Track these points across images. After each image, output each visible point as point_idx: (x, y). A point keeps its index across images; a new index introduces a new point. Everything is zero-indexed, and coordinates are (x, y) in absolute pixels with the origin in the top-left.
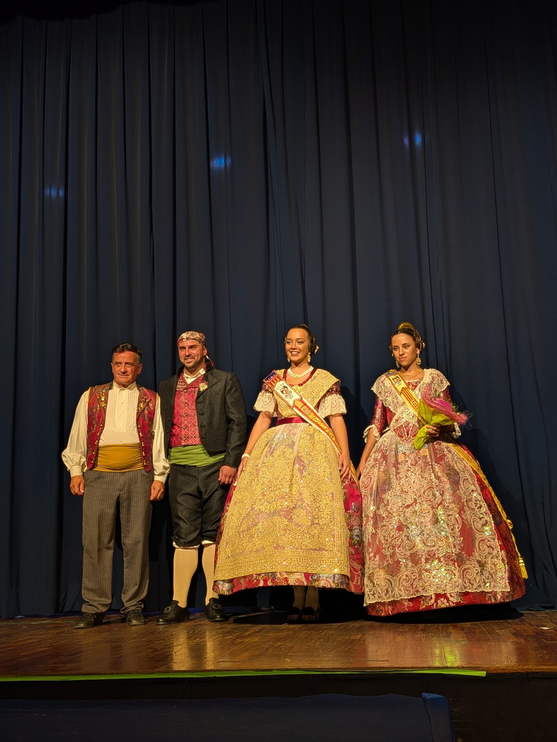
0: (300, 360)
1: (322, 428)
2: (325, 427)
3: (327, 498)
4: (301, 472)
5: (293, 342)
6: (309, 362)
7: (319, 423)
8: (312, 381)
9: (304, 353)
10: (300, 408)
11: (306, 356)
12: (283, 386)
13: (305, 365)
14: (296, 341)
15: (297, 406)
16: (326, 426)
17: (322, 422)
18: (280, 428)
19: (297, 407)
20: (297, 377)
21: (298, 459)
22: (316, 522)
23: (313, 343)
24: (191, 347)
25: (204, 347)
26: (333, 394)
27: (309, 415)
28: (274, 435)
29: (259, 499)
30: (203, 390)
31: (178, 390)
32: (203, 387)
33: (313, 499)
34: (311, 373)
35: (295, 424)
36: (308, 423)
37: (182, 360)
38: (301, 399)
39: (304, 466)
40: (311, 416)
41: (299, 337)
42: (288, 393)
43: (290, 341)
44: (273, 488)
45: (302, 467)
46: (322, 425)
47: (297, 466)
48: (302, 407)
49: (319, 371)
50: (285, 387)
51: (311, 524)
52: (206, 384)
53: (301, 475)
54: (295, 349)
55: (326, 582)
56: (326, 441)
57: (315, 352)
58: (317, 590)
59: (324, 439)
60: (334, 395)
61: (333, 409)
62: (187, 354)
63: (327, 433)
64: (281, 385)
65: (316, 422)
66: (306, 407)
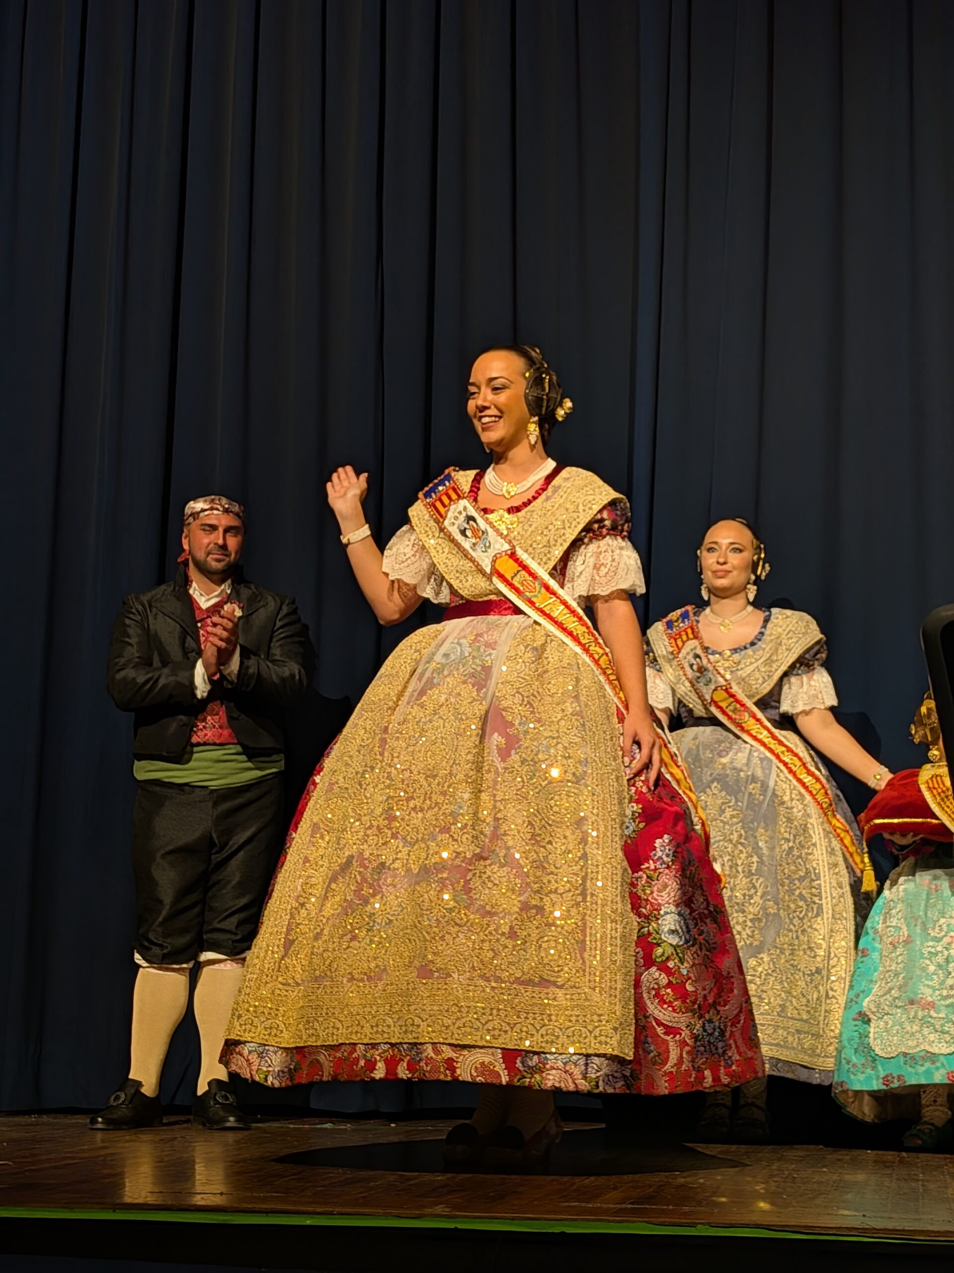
5: (480, 389)
6: (533, 442)
7: (561, 618)
8: (548, 499)
12: (465, 514)
14: (487, 386)
18: (452, 627)
19: (501, 576)
20: (507, 490)
21: (496, 717)
28: (433, 645)
34: (547, 479)
36: (528, 617)
38: (514, 552)
41: (494, 375)
43: (474, 389)
50: (471, 518)
55: (563, 1075)
57: (558, 417)
60: (606, 539)
61: (602, 580)
65: (553, 614)
66: (527, 575)
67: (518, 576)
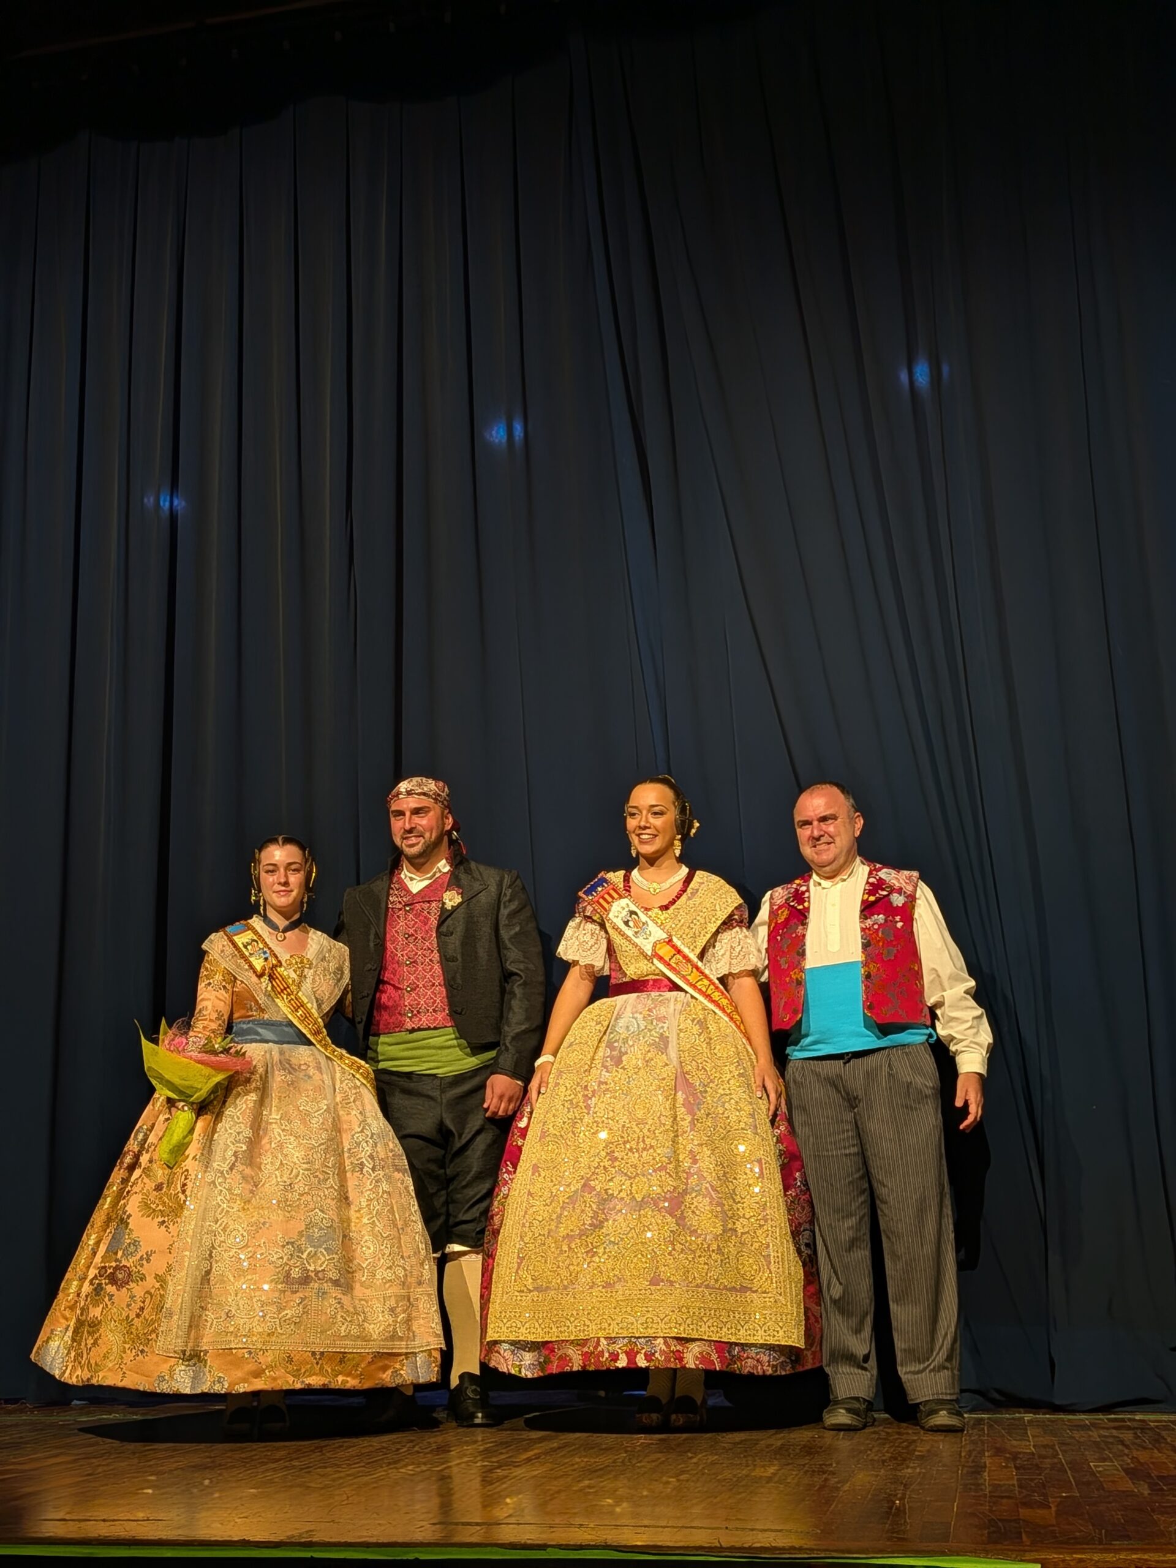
0: (657, 851)
1: (716, 1003)
2: (724, 1002)
5: (642, 812)
6: (677, 855)
7: (709, 992)
8: (689, 899)
9: (668, 836)
11: (670, 844)
12: (627, 909)
13: (669, 863)
14: (648, 811)
15: (661, 955)
17: (717, 988)
19: (661, 959)
20: (655, 891)
22: (729, 1227)
23: (685, 815)
24: (416, 811)
25: (447, 811)
27: (689, 974)
29: (604, 1166)
30: (452, 906)
31: (390, 906)
32: (452, 899)
34: (685, 881)
35: (657, 994)
36: (687, 992)
37: (397, 841)
38: (670, 941)
40: (693, 976)
41: (654, 803)
42: (641, 927)
43: (635, 811)
46: (716, 996)
47: (680, 1095)
48: (672, 957)
49: (700, 875)
50: (632, 913)
51: (723, 1232)
52: (458, 894)
53: (693, 1117)
54: (645, 828)
57: (691, 835)
60: (734, 930)
61: (734, 962)
62: (407, 827)
63: (728, 1015)
64: (624, 909)
65: (703, 989)
66: (680, 957)
67: (675, 959)
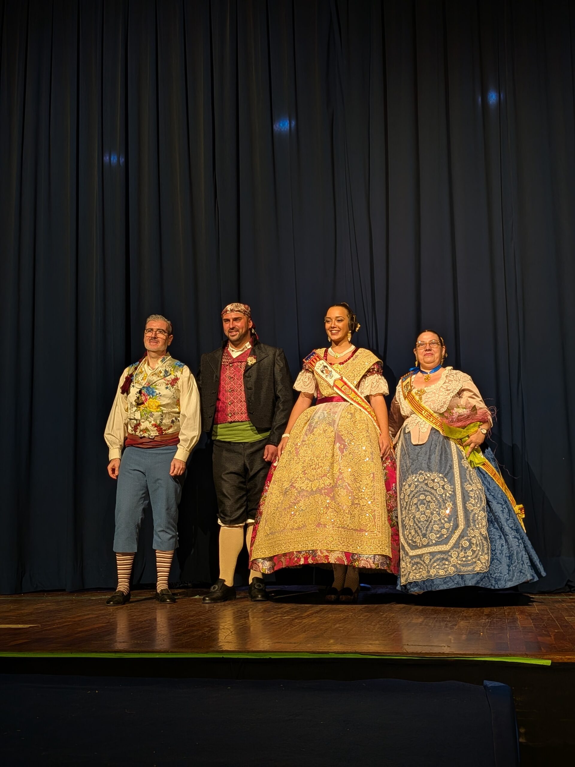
0: (340, 338)
1: (363, 407)
2: (367, 407)
3: (368, 478)
4: (342, 451)
5: (332, 320)
6: (349, 340)
7: (360, 403)
8: (353, 360)
9: (345, 332)
10: (340, 387)
11: (346, 335)
12: (323, 365)
13: (345, 344)
14: (335, 319)
15: (338, 385)
16: (367, 405)
17: (363, 401)
18: (321, 406)
19: (337, 387)
20: (338, 356)
21: (338, 438)
22: (356, 502)
23: (353, 322)
24: (235, 319)
25: (250, 319)
26: (374, 374)
27: (350, 394)
28: (314, 413)
29: (301, 477)
30: (251, 364)
31: (223, 364)
32: (251, 361)
33: (353, 479)
34: (353, 353)
35: (336, 403)
36: (349, 402)
38: (342, 379)
39: (345, 446)
40: (352, 395)
41: (338, 316)
42: (329, 373)
43: (329, 320)
44: (314, 466)
45: (342, 446)
46: (363, 404)
47: (338, 445)
48: (343, 386)
49: (360, 350)
50: (325, 367)
51: (352, 504)
52: (254, 358)
53: (342, 454)
54: (334, 328)
55: (366, 562)
56: (367, 420)
57: (356, 330)
58: (357, 570)
59: (365, 419)
61: (373, 389)
62: (231, 327)
63: (368, 412)
65: (357, 401)
66: (347, 387)
67: (343, 387)
